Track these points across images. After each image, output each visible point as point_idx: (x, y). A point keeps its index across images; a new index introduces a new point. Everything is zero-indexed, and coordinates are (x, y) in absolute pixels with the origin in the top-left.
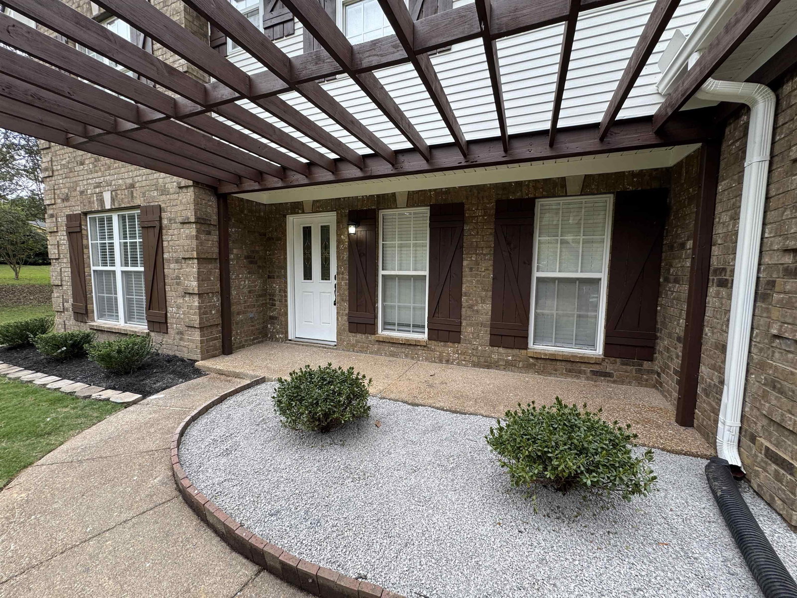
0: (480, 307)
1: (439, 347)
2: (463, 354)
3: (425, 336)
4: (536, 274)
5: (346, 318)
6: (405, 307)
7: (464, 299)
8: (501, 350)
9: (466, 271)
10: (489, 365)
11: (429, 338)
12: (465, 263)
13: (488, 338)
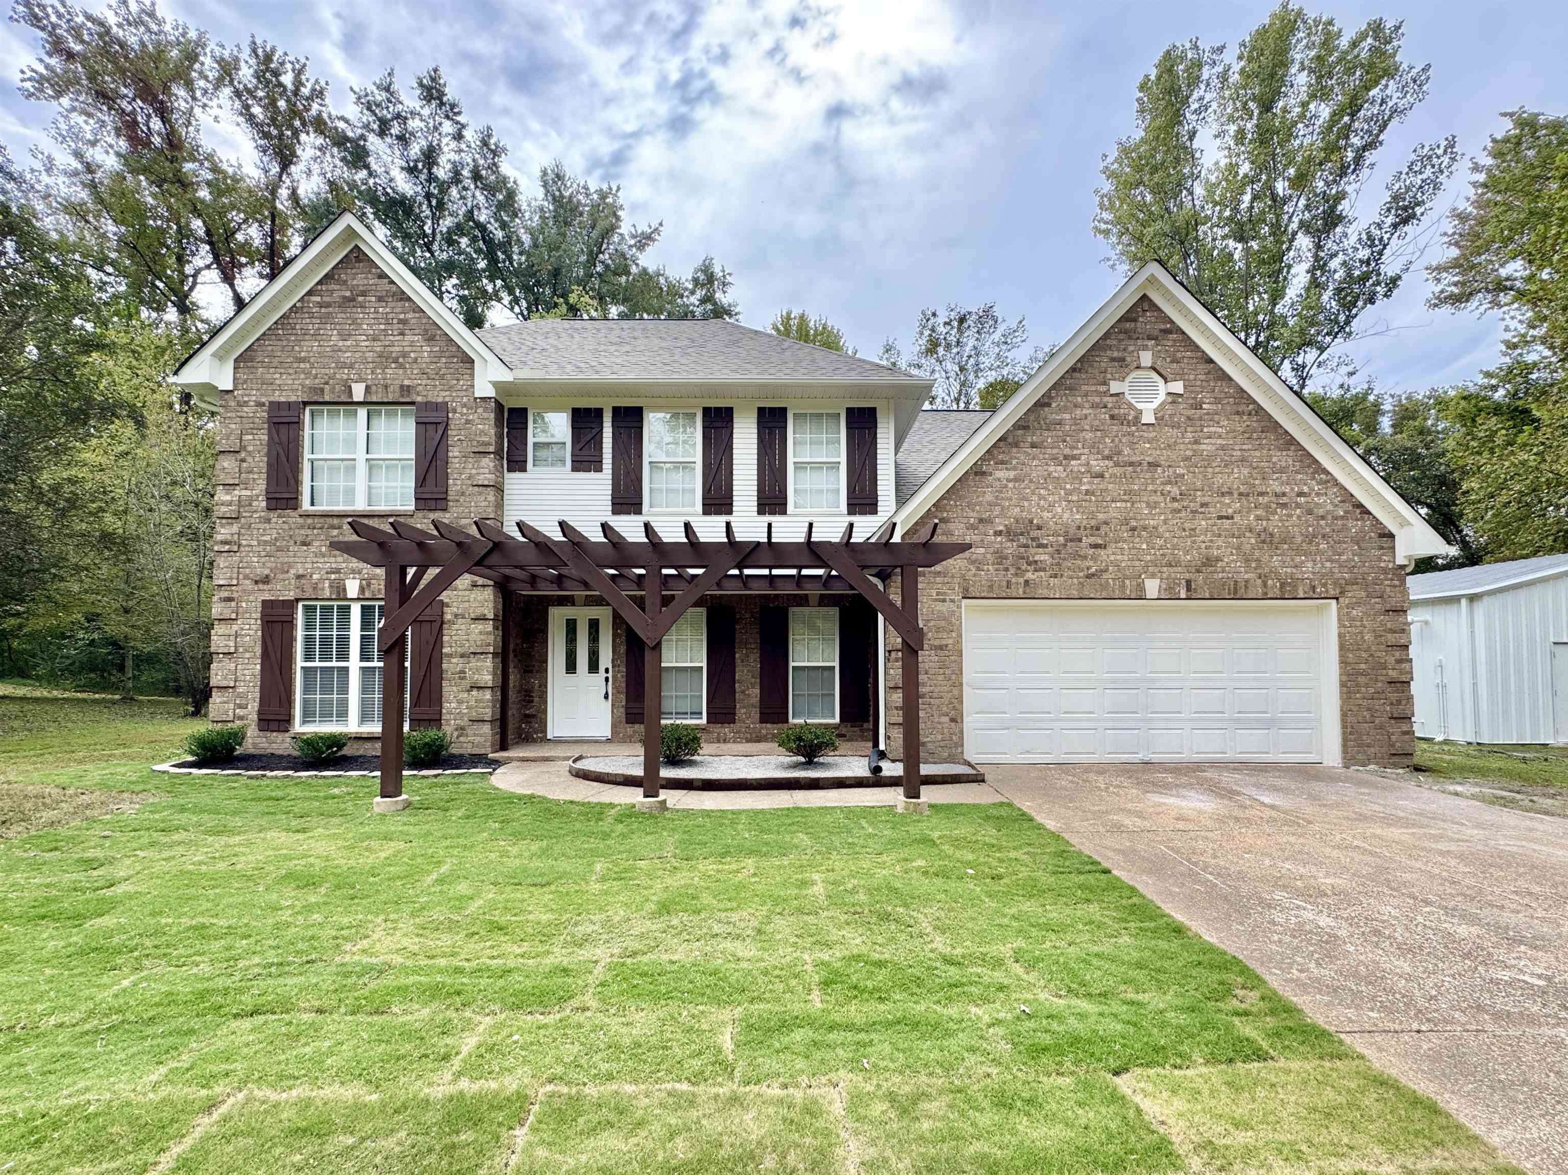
0: (750, 692)
1: (717, 729)
2: (738, 732)
3: (704, 721)
4: (792, 664)
5: (622, 710)
6: (681, 697)
7: (737, 685)
8: (769, 725)
9: (738, 662)
10: (759, 740)
11: (708, 722)
12: (737, 656)
13: (758, 716)
